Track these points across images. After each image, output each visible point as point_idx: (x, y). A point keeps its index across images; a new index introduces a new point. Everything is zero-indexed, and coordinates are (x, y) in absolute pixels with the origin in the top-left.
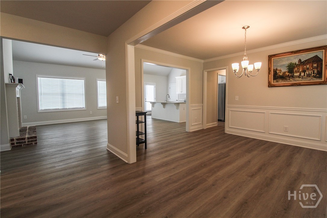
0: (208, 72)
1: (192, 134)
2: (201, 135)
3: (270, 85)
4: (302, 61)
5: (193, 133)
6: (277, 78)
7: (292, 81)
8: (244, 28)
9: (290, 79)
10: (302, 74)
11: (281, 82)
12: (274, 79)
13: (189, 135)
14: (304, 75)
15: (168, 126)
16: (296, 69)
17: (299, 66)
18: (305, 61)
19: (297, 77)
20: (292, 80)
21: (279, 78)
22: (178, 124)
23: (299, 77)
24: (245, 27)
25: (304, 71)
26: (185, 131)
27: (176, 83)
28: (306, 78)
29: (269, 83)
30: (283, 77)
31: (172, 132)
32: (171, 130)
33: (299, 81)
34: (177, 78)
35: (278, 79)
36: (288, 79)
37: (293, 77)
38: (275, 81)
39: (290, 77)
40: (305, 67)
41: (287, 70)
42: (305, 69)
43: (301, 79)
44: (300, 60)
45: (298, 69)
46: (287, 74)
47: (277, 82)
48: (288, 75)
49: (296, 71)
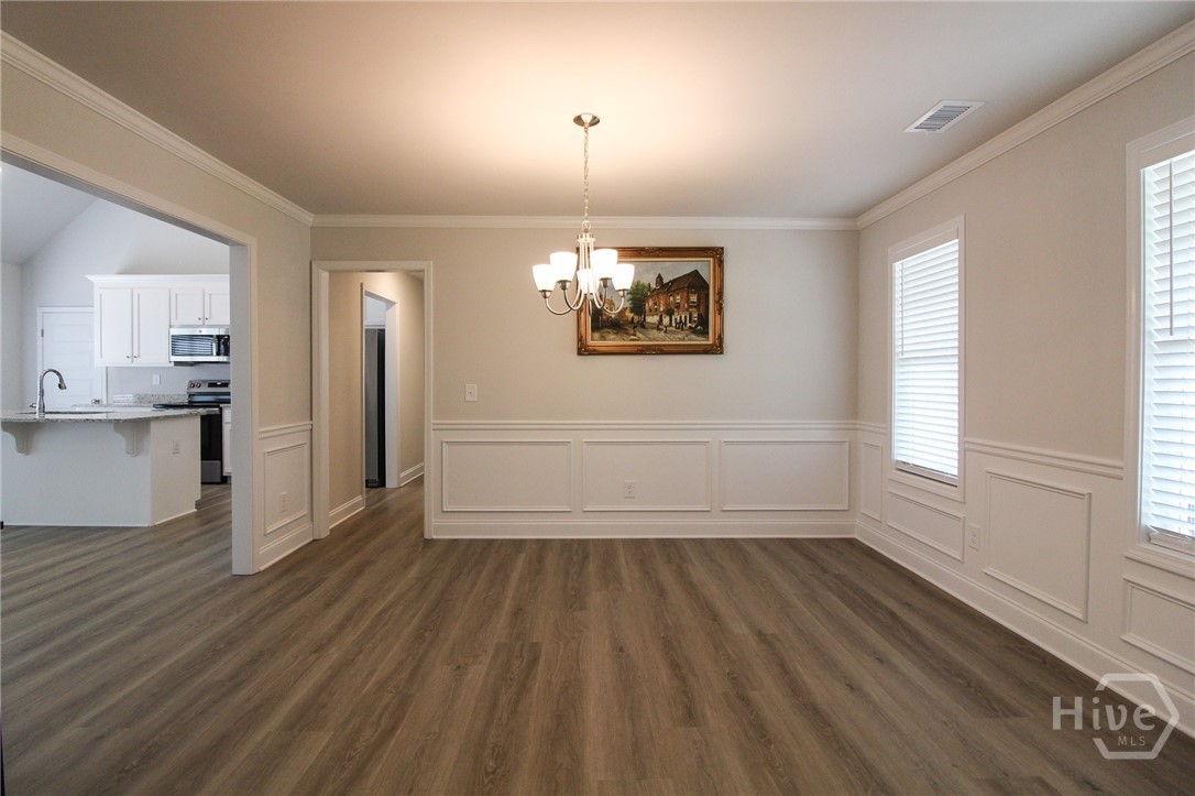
0: (332, 272)
1: (282, 583)
2: (335, 577)
3: (583, 350)
4: (665, 282)
5: (280, 576)
6: (603, 328)
7: (642, 339)
8: (578, 120)
9: (638, 334)
10: (666, 320)
11: (613, 341)
12: (593, 330)
13: (269, 592)
14: (671, 325)
15: (85, 561)
16: (651, 303)
17: (658, 294)
18: (672, 282)
19: (653, 328)
20: (639, 335)
21: (607, 327)
22: (146, 539)
23: (659, 329)
24: (583, 117)
25: (670, 313)
26: (227, 575)
27: (96, 308)
28: (674, 333)
29: (580, 339)
30: (617, 326)
31: (136, 601)
32: (124, 589)
33: (659, 338)
34: (97, 280)
35: (607, 330)
36: (632, 332)
37: (643, 325)
38: (597, 335)
39: (635, 327)
40: (671, 298)
41: (628, 305)
42: (672, 307)
43: (662, 333)
44: (660, 277)
45: (655, 304)
46: (630, 315)
47: (603, 338)
48: (630, 319)
49: (650, 310)
